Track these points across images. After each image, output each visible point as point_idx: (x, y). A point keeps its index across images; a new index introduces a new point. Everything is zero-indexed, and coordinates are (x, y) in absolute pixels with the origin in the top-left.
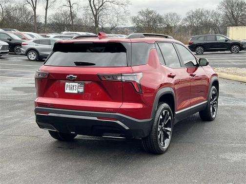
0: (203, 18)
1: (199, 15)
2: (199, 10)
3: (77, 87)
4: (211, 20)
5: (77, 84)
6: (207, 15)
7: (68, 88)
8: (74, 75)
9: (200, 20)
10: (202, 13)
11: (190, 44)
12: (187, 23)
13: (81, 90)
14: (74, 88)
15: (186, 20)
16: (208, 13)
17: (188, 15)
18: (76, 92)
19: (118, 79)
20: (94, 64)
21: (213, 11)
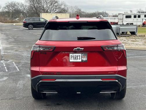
0: (16, 7)
1: (13, 5)
2: (13, 2)
3: (81, 57)
4: (21, 8)
5: (80, 55)
6: (18, 6)
7: (72, 58)
8: (81, 47)
9: (14, 8)
10: (15, 4)
11: (24, 23)
12: (6, 10)
13: (85, 59)
14: (78, 57)
15: (5, 8)
16: (18, 4)
17: (6, 5)
18: (80, 61)
19: (115, 49)
20: (95, 39)
21: (21, 3)
